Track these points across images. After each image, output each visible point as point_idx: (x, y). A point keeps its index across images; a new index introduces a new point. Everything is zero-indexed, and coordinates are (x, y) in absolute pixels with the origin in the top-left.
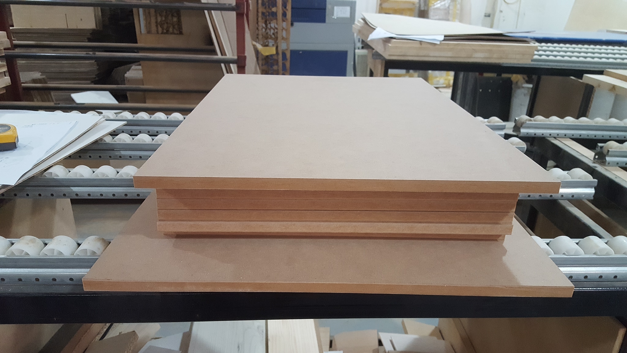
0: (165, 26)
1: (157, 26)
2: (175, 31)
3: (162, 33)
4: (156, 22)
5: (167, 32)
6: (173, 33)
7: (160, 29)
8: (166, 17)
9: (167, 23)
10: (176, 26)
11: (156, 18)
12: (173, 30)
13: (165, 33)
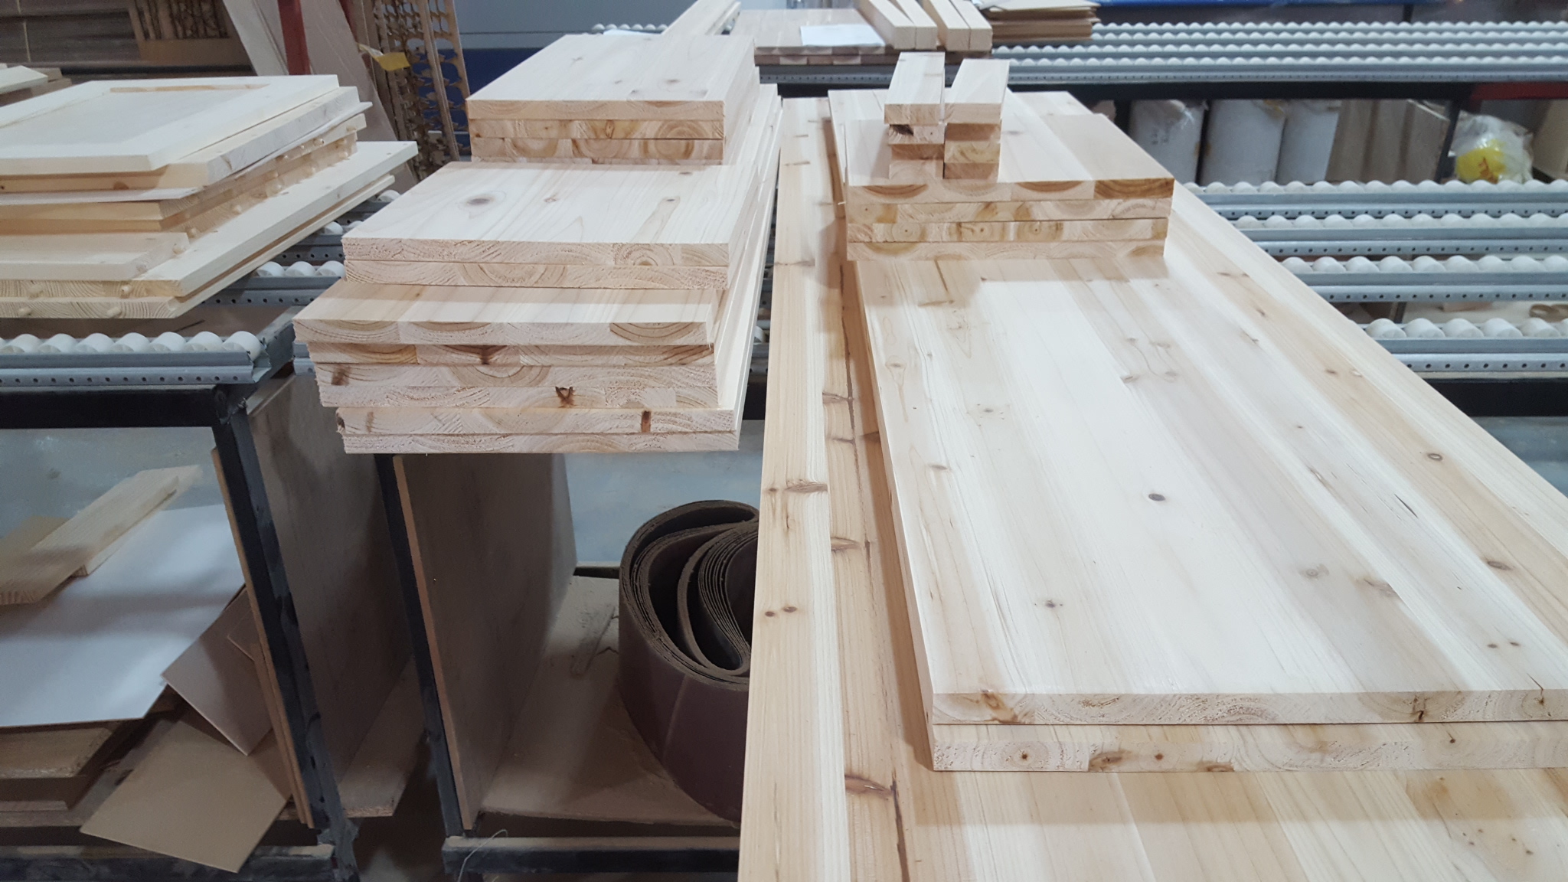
0: (188, 22)
1: (173, 22)
3: (185, 37)
4: (171, 15)
5: (196, 34)
6: (207, 36)
7: (179, 28)
9: (192, 15)
10: (211, 22)
11: (170, 7)
12: (205, 30)
13: (192, 37)
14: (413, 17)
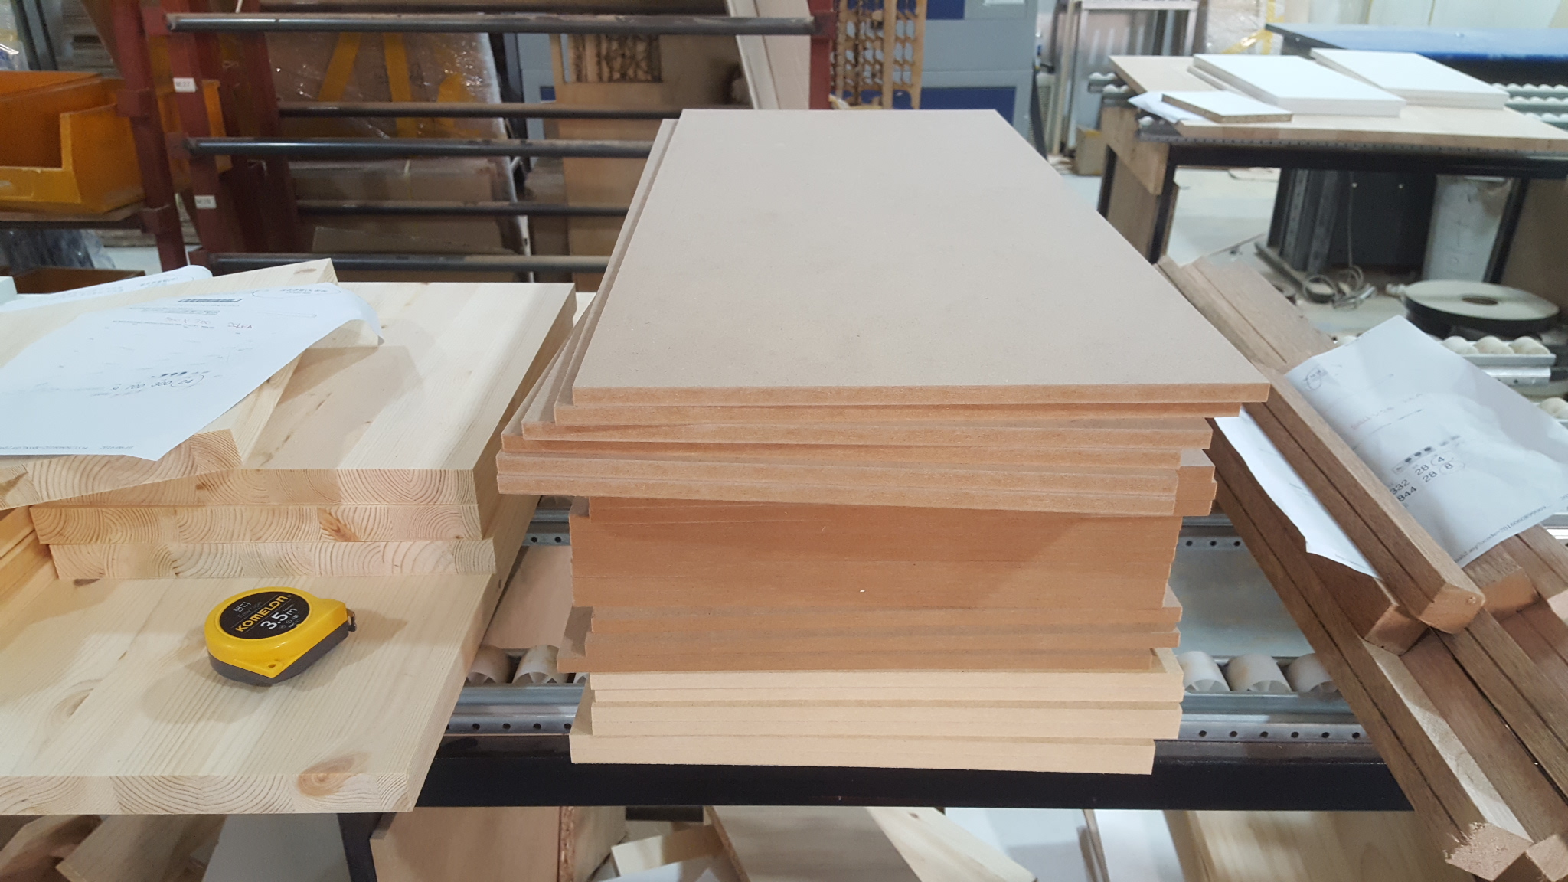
0: (618, 63)
1: (599, 63)
2: (641, 75)
3: (611, 80)
4: (599, 55)
5: (624, 77)
6: (635, 80)
7: (606, 70)
8: (622, 45)
9: (623, 55)
10: (643, 65)
11: (599, 45)
12: (635, 72)
13: (618, 81)
14: (873, 65)
